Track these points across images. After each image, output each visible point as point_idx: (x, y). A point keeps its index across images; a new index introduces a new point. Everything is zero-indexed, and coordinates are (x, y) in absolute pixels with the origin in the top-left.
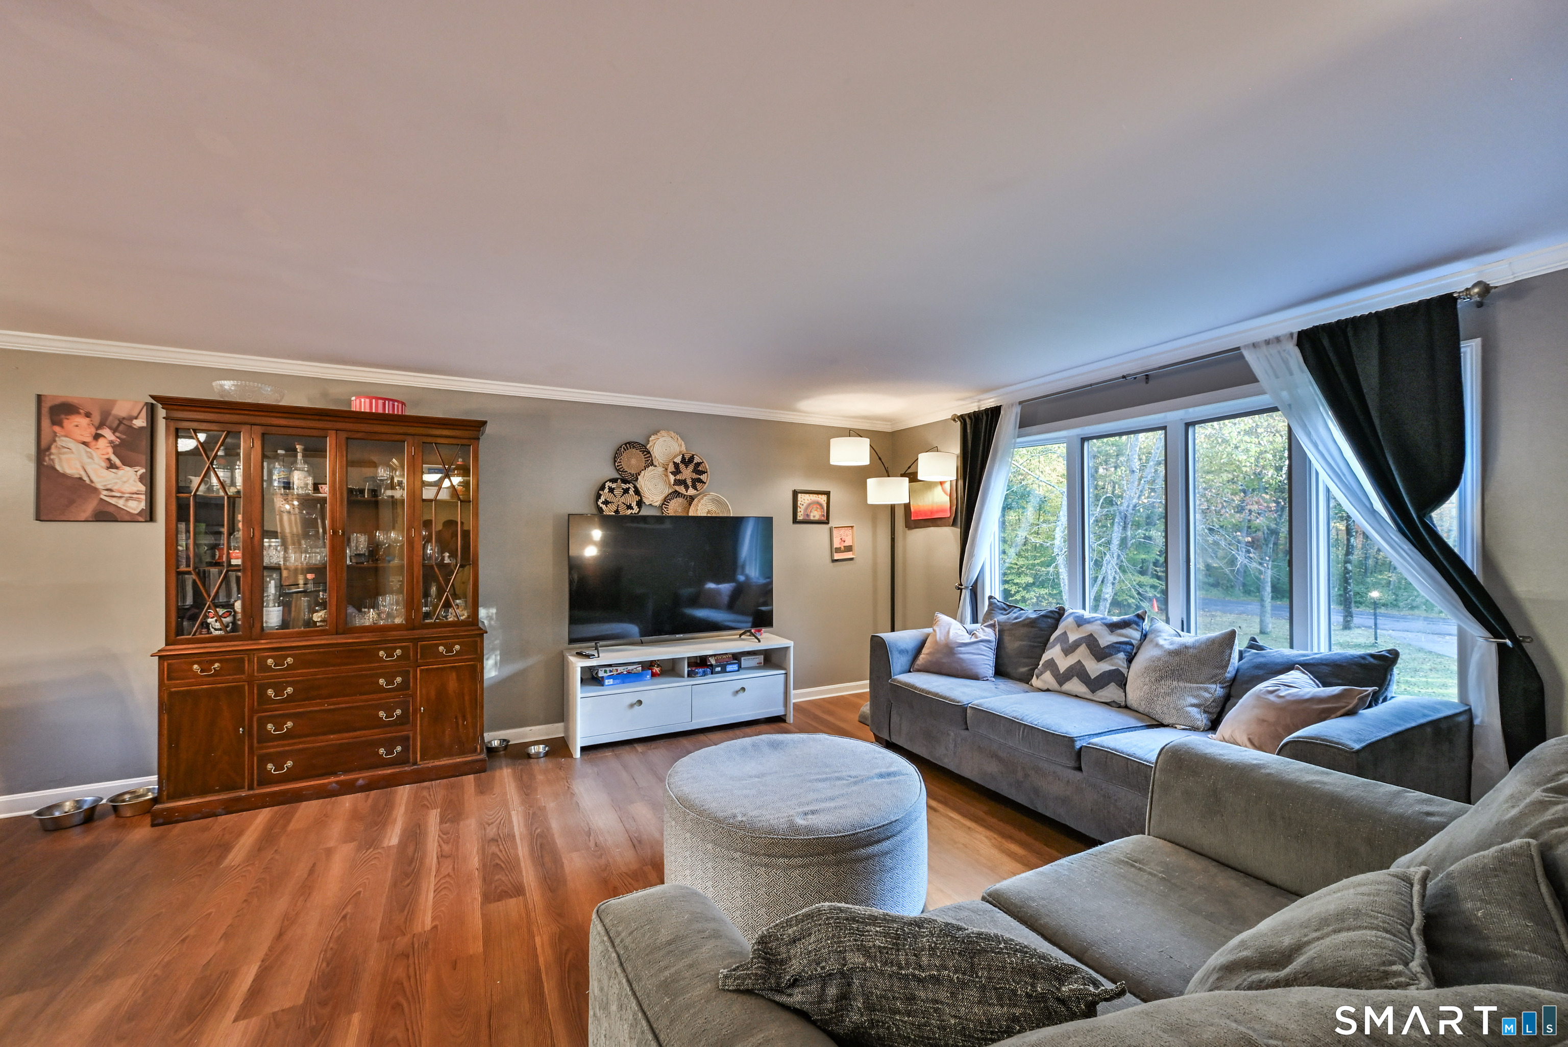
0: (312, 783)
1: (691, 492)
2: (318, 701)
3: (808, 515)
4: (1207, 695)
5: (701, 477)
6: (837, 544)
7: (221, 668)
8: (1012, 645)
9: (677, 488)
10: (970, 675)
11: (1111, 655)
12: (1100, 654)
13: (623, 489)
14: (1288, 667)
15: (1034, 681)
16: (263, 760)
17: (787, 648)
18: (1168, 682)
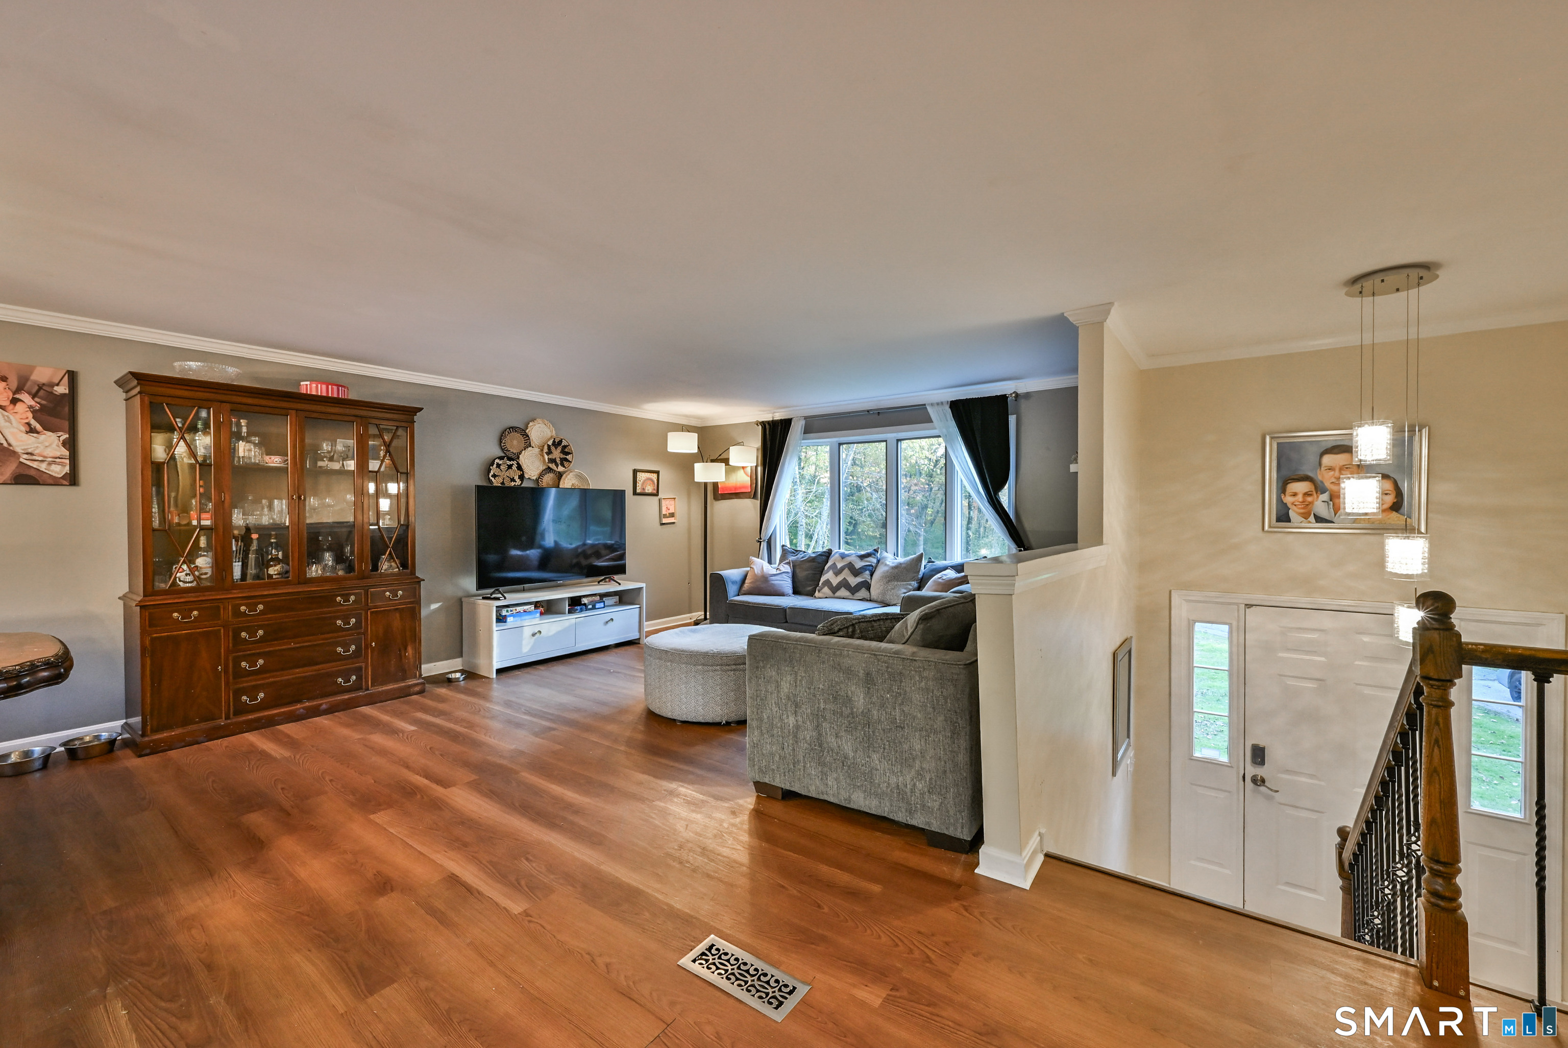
0: (282, 710)
1: (561, 469)
2: (286, 640)
3: (644, 489)
5: (567, 457)
6: (664, 512)
7: (199, 615)
8: (801, 574)
9: (550, 465)
10: (782, 594)
11: (862, 573)
12: (856, 572)
13: (508, 465)
14: (945, 568)
15: (817, 594)
16: (238, 693)
17: (641, 588)
18: (893, 583)
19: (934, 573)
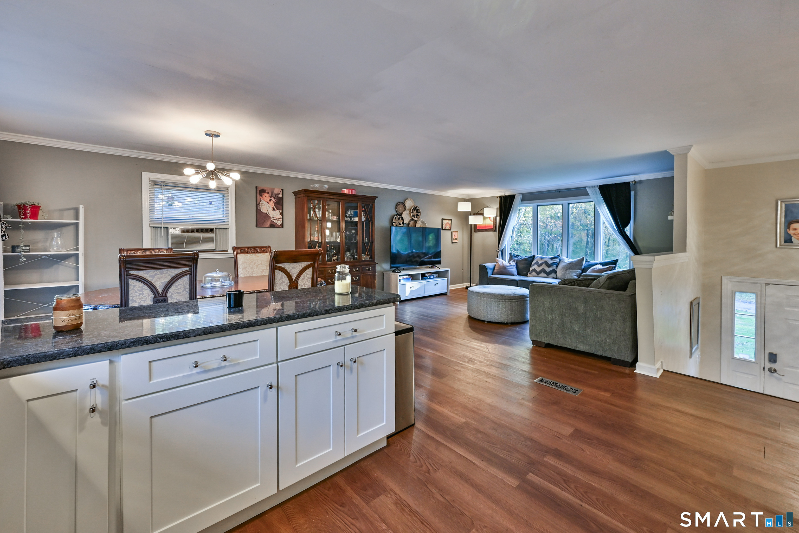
1: (416, 219)
3: (446, 227)
4: (578, 273)
5: (418, 214)
6: (454, 237)
8: (521, 266)
9: (412, 218)
10: (514, 275)
11: (552, 266)
12: (549, 266)
13: (398, 218)
14: (596, 264)
15: (529, 275)
17: (448, 271)
18: (569, 270)
19: (590, 266)
